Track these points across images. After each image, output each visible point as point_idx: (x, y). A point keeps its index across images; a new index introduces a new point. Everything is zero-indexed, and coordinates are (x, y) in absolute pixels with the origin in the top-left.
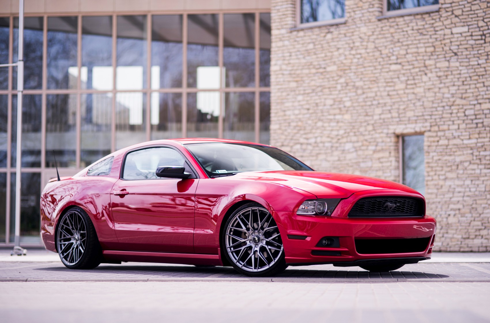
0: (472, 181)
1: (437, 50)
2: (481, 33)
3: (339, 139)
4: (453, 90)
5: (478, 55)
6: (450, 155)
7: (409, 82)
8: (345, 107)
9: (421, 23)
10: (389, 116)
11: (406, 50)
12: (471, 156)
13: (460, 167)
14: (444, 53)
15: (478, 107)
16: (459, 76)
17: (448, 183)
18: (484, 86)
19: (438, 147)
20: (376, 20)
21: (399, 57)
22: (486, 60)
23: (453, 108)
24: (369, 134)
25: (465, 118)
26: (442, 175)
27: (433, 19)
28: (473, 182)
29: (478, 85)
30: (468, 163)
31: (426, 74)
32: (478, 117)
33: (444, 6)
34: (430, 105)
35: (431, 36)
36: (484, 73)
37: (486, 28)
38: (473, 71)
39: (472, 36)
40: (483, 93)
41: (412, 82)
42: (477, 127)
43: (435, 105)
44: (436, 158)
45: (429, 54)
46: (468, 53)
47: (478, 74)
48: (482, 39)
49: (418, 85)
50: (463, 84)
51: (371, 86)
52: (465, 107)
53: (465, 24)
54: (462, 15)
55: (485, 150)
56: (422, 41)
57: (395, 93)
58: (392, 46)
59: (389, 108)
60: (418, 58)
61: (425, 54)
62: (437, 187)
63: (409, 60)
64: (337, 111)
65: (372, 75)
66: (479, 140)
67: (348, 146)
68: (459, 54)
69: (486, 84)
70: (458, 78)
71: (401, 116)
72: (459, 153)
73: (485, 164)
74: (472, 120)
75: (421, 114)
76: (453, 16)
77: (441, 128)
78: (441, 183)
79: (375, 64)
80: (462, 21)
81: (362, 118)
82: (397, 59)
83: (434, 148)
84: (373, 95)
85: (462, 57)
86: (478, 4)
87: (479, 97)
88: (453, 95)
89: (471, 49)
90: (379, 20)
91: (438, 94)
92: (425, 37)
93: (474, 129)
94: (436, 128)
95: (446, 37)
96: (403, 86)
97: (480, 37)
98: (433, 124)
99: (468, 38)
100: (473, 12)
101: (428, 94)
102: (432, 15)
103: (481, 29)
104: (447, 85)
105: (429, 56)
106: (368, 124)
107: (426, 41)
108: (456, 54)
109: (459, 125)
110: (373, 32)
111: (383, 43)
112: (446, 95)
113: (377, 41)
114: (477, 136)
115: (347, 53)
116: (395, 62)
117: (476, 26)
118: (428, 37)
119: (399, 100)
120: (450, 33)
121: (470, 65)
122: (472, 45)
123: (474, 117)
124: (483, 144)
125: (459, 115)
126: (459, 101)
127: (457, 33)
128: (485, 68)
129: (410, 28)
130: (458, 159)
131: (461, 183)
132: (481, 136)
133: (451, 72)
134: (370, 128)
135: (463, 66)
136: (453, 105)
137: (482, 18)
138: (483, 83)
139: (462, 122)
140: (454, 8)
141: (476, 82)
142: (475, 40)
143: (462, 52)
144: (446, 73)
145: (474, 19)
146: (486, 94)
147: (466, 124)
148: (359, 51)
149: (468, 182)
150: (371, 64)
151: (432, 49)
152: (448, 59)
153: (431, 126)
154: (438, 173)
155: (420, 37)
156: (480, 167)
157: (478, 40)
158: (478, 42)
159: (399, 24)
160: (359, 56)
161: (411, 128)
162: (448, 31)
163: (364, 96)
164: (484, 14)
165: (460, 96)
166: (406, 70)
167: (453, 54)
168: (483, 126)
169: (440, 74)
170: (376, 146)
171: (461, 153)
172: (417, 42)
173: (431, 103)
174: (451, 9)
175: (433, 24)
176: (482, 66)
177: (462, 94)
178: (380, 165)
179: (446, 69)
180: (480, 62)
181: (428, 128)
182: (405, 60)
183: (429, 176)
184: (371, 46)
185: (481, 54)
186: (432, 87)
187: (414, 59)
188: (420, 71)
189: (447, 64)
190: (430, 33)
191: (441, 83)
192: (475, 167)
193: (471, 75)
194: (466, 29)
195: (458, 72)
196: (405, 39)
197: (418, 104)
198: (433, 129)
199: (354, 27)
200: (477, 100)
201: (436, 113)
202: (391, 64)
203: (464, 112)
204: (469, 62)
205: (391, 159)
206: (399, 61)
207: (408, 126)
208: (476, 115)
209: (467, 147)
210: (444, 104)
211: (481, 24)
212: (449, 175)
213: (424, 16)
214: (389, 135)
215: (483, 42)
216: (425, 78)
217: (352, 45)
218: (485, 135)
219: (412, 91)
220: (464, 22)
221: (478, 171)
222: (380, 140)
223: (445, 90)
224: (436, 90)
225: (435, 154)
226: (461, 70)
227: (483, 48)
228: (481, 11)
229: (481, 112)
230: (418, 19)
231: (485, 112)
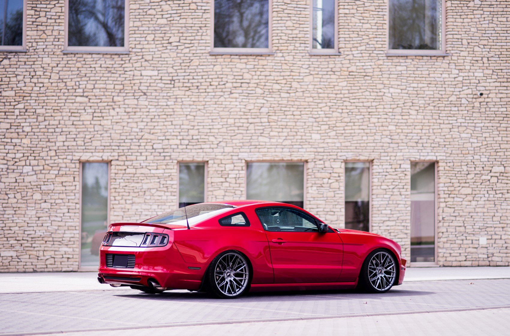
0: (158, 205)
1: (125, 88)
2: (171, 78)
3: (16, 162)
4: (142, 125)
5: (167, 97)
6: (138, 183)
7: (95, 115)
8: (23, 131)
9: (109, 62)
10: (74, 143)
11: (94, 85)
12: (158, 184)
13: (147, 193)
14: (133, 91)
15: (166, 142)
16: (147, 114)
17: (135, 207)
18: (172, 125)
19: (125, 175)
20: (61, 53)
21: (85, 90)
22: (175, 102)
23: (141, 141)
24: (51, 159)
25: (153, 151)
26: (129, 200)
27: (122, 60)
28: (160, 207)
29: (166, 123)
30: (155, 190)
31: (114, 109)
32: (166, 151)
33: (134, 50)
34: (118, 136)
35: (120, 74)
36: (172, 113)
37: (176, 74)
38: (162, 110)
39: (161, 79)
40: (171, 130)
41: (100, 115)
42: (164, 160)
43: (124, 138)
44: (122, 185)
45: (118, 91)
46: (158, 94)
47: (167, 113)
48: (171, 84)
49: (105, 118)
50: (151, 121)
51: (53, 114)
52: (153, 142)
53: (155, 69)
54: (152, 60)
55: (172, 180)
56: (110, 79)
57: (81, 123)
58: (79, 79)
59: (74, 136)
60: (106, 93)
61: (113, 90)
62: (123, 210)
63: (96, 94)
64: (15, 135)
65: (56, 104)
66: (166, 171)
67: (27, 169)
68: (148, 94)
69: (174, 123)
70: (147, 116)
71: (86, 144)
72: (146, 181)
73: (171, 192)
74: (160, 153)
75: (108, 144)
76: (143, 60)
77: (129, 158)
78: (128, 206)
79: (58, 94)
80: (152, 65)
81: (43, 144)
82: (84, 92)
83: (121, 175)
84: (57, 123)
85: (151, 97)
86: (168, 53)
87: (166, 134)
88: (141, 130)
89: (161, 91)
90: (64, 54)
91: (125, 128)
92: (113, 75)
93: (162, 161)
94: (124, 158)
95: (135, 78)
96: (90, 117)
97: (169, 82)
98: (120, 154)
99: (157, 81)
100: (163, 59)
101: (115, 127)
102: (121, 56)
103: (171, 75)
104: (136, 120)
105: (118, 93)
106: (50, 150)
107: (115, 79)
108: (145, 94)
109: (146, 156)
110: (57, 65)
111: (69, 75)
112: (134, 130)
113: (61, 73)
114: (164, 167)
115: (27, 80)
116: (82, 94)
117: (165, 71)
118: (117, 75)
119: (85, 130)
120: (140, 75)
121: (158, 105)
122: (162, 88)
123: (162, 151)
124: (169, 174)
125: (146, 147)
126: (147, 136)
127: (147, 76)
128: (173, 109)
129: (99, 65)
130: (145, 187)
131: (148, 207)
132: (168, 167)
133: (140, 109)
134: (53, 153)
135: (151, 105)
136: (141, 139)
137: (171, 66)
138: (172, 121)
139: (150, 154)
140: (144, 53)
141: (164, 120)
142: (165, 84)
143: (151, 93)
144: (134, 110)
145: (163, 66)
146: (174, 132)
147: (154, 156)
148: (40, 80)
149: (155, 207)
150: (54, 94)
151: (121, 87)
152: (136, 97)
153: (119, 156)
154: (125, 198)
155: (109, 75)
156: (167, 194)
157: (167, 84)
158: (167, 86)
159: (86, 60)
160: (41, 85)
161: (98, 156)
162: (137, 73)
163: (47, 123)
164: (173, 62)
165: (149, 131)
166: (93, 103)
167: (142, 94)
168: (171, 159)
169: (127, 110)
170: (59, 170)
171: (148, 181)
172: (106, 79)
173: (119, 135)
174: (141, 54)
175: (122, 64)
176: (171, 107)
177: (150, 129)
178: (64, 188)
179: (135, 106)
180: (169, 103)
181: (116, 158)
182: (93, 94)
183: (115, 200)
184: (55, 77)
185: (170, 96)
186: (121, 121)
187: (102, 94)
188: (107, 105)
189: (135, 102)
190: (119, 72)
191: (129, 118)
192: (162, 193)
193: (160, 114)
194: (156, 73)
195: (147, 110)
196: (93, 75)
197: (105, 135)
198: (120, 158)
199: (36, 56)
200: (164, 136)
201: (124, 144)
202: (76, 96)
203: (153, 146)
204: (158, 102)
205: (74, 183)
206: (85, 94)
207: (94, 154)
208: (164, 149)
209: (154, 176)
210: (133, 137)
211: (170, 70)
212: (136, 200)
213: (113, 56)
214: (73, 161)
215: (172, 86)
216: (112, 112)
217: (33, 74)
218: (171, 167)
219: (99, 123)
220: (154, 67)
221: (164, 198)
222: (64, 165)
223: (134, 125)
224: (125, 124)
225: (122, 181)
226: (149, 109)
227: (171, 92)
228: (171, 59)
229: (169, 147)
230: (107, 58)
231: (173, 147)
